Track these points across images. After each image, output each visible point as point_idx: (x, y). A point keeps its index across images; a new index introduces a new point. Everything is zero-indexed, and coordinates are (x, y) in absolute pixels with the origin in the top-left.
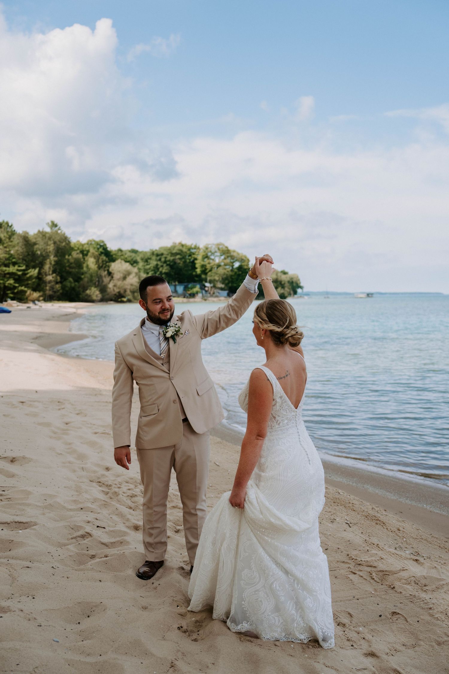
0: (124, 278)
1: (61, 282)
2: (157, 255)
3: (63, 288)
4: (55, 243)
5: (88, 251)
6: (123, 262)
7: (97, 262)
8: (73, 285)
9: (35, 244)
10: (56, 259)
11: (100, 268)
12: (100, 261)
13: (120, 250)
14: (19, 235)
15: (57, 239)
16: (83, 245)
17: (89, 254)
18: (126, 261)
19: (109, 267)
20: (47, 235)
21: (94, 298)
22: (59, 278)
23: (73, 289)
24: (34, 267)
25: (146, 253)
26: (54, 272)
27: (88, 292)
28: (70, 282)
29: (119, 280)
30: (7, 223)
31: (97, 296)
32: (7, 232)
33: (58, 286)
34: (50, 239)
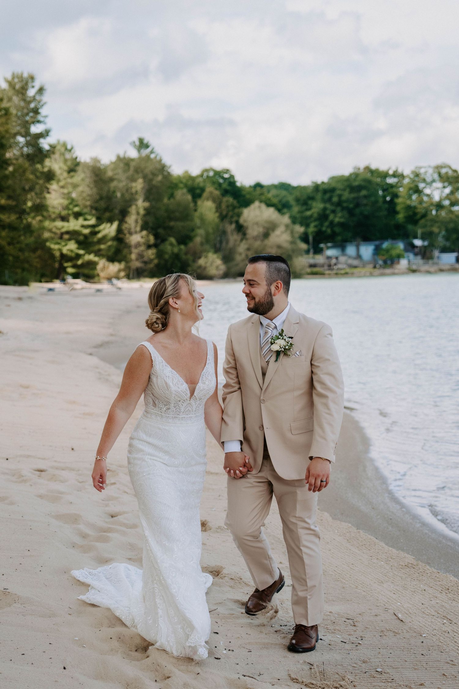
0: (266, 235)
1: (156, 246)
2: (325, 192)
3: (160, 255)
4: (145, 177)
5: (203, 190)
6: (263, 206)
7: (218, 208)
8: (176, 250)
9: (111, 180)
10: (147, 204)
11: (222, 218)
12: (224, 206)
13: (258, 185)
14: (86, 165)
15: (150, 168)
16: (193, 179)
17: (205, 195)
18: (269, 204)
19: (239, 215)
20: (133, 164)
21: (212, 271)
22: (152, 239)
23: (176, 256)
24: (110, 221)
25: (305, 188)
26: (143, 228)
27: (201, 262)
28: (171, 244)
29: (255, 238)
30: (65, 145)
31: (217, 268)
32: (66, 161)
33: (151, 253)
34: (137, 170)
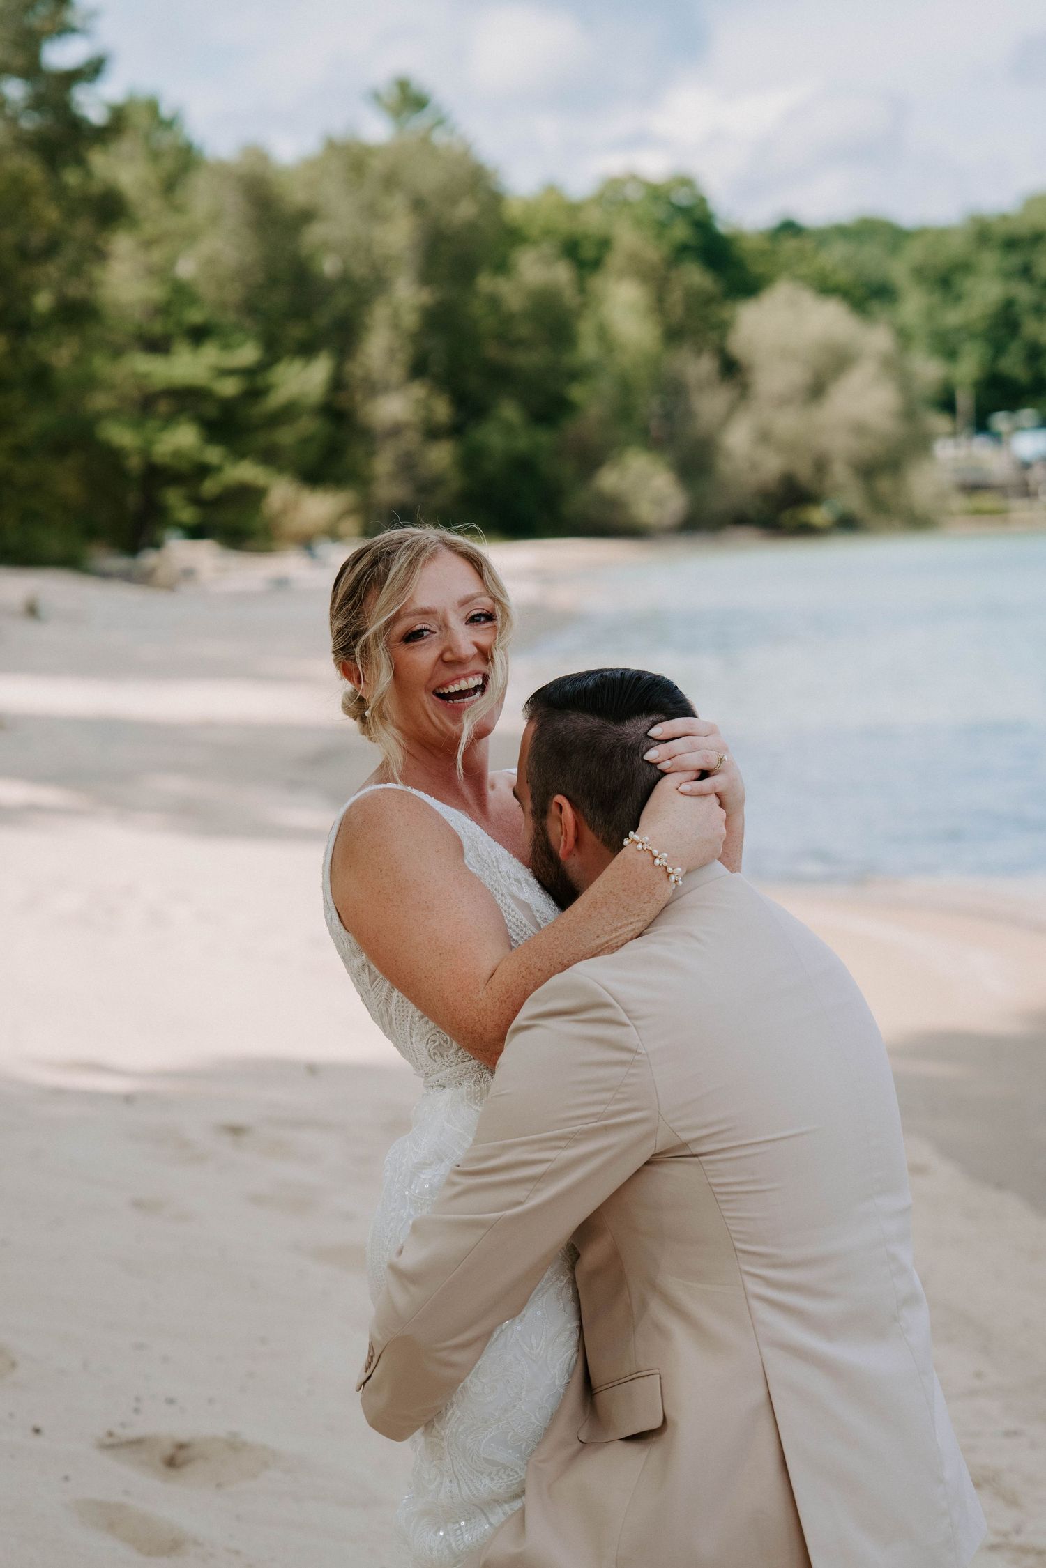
0: (817, 390)
1: (455, 431)
2: (1011, 244)
3: (470, 461)
4: (418, 205)
5: (605, 244)
6: (807, 299)
7: (659, 304)
8: (522, 443)
9: (307, 216)
10: (425, 296)
11: (674, 335)
12: (676, 296)
13: (789, 228)
14: (223, 171)
15: (429, 178)
16: (573, 209)
17: (616, 260)
18: (826, 288)
19: (723, 327)
20: (377, 165)
21: (645, 512)
22: (442, 410)
23: (523, 466)
24: (307, 350)
25: (941, 234)
26: (418, 369)
27: (609, 480)
28: (509, 429)
29: (783, 402)
30: (152, 107)
31: (659, 502)
32: (155, 156)
33: (441, 456)
34: (390, 181)
